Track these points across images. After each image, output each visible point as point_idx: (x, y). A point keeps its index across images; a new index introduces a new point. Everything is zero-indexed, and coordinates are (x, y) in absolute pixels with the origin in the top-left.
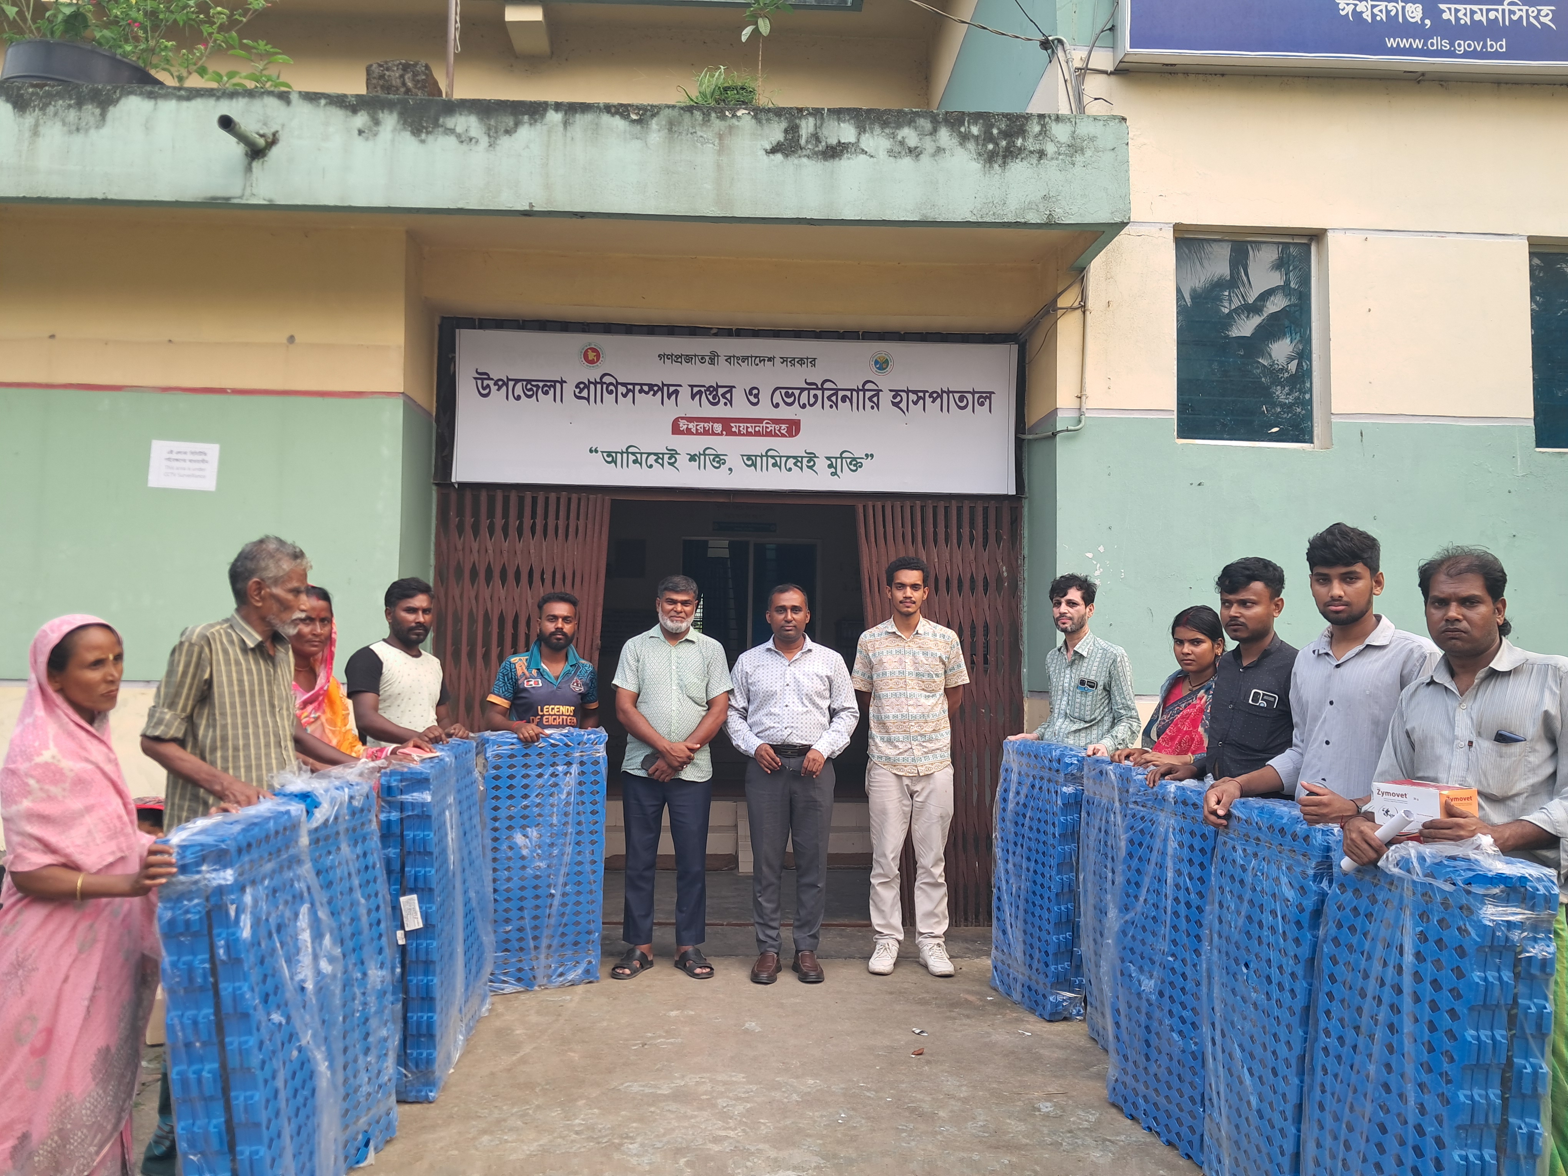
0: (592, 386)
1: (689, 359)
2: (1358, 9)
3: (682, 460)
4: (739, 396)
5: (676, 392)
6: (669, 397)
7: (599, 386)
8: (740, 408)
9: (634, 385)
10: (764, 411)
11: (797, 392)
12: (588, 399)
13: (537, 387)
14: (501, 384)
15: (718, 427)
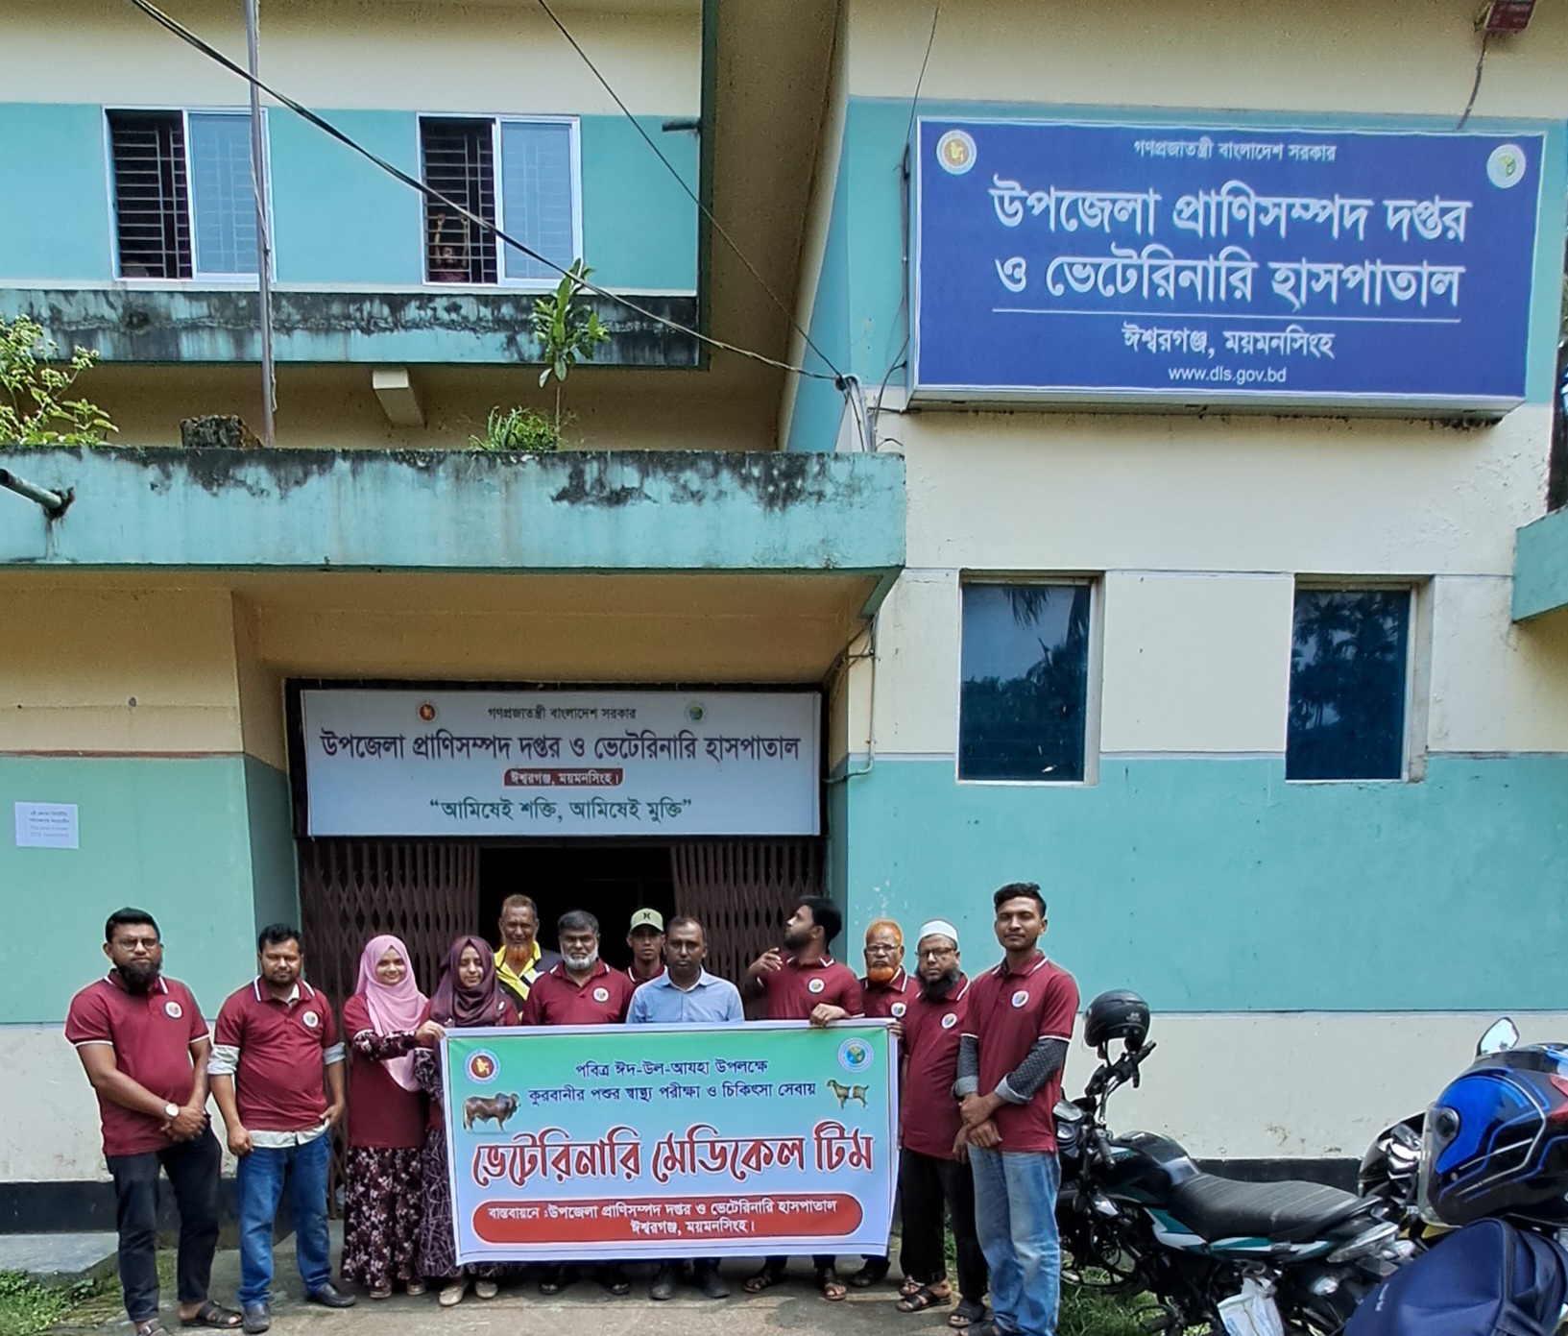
0: (429, 742)
1: (517, 712)
2: (1144, 339)
3: (516, 809)
4: (565, 747)
5: (507, 745)
6: (501, 749)
7: (436, 742)
8: (567, 759)
9: (468, 739)
10: (589, 760)
11: (619, 743)
12: (426, 754)
13: (379, 743)
14: (346, 742)
15: (547, 778)
